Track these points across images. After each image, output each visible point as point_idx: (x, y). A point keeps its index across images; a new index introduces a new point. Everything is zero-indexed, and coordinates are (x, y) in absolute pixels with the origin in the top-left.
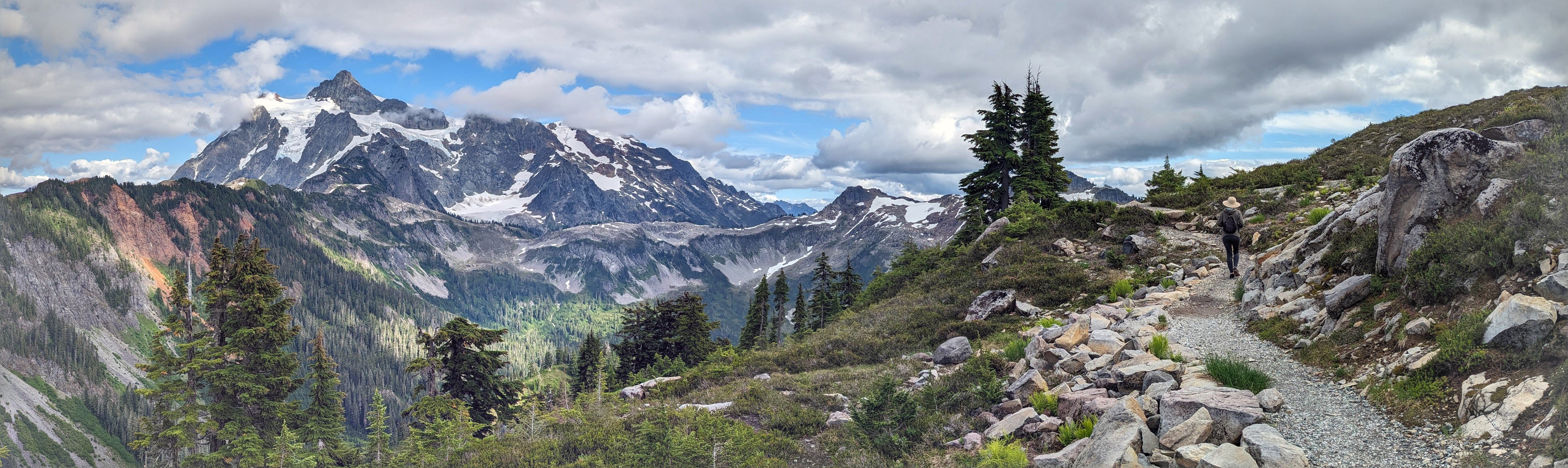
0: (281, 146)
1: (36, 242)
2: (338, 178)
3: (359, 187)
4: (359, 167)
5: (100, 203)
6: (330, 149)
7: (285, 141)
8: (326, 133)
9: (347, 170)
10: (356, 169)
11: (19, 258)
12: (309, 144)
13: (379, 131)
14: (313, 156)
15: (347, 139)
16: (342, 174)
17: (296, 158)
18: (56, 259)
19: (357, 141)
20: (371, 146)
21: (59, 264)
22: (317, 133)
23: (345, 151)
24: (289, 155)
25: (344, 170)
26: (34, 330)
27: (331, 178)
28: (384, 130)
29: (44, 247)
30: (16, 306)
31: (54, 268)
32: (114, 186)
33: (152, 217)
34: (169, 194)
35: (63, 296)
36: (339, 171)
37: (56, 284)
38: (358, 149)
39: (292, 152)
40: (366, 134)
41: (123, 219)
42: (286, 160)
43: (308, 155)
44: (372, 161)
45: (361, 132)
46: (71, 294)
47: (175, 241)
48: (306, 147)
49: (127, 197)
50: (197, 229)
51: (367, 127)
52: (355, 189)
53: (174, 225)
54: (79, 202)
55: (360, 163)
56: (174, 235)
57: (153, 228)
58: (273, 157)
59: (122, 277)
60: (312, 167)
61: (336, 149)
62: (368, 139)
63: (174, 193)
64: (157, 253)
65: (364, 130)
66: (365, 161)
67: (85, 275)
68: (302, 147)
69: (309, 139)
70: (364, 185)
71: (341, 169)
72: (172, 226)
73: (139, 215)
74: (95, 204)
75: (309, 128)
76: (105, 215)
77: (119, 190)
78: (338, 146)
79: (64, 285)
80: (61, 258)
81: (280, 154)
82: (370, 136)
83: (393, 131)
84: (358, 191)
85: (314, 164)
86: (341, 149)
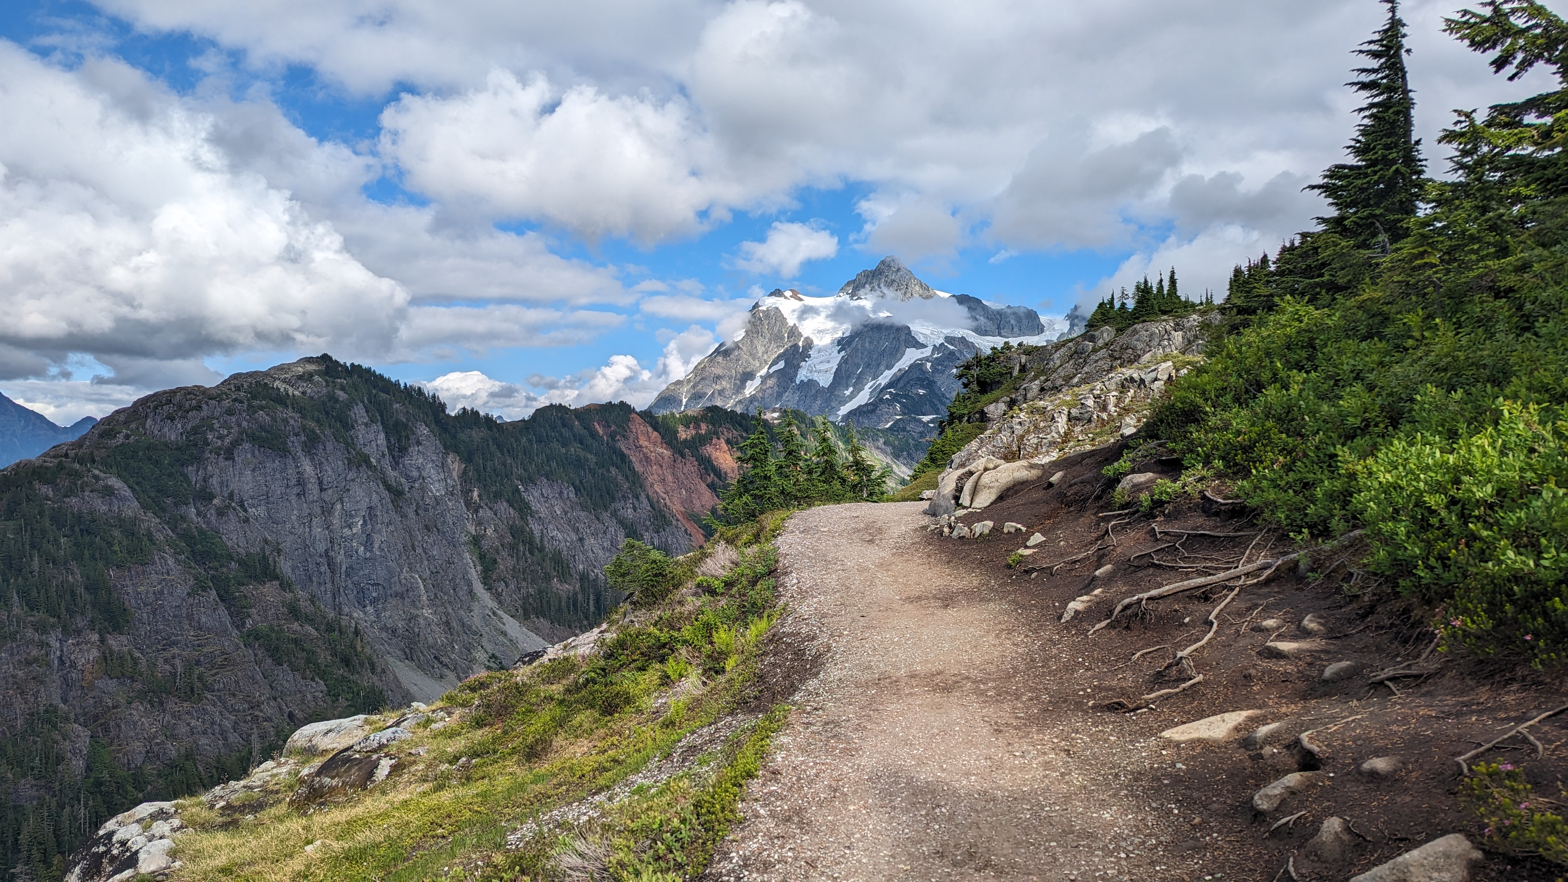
0: (803, 364)
1: (551, 486)
2: (894, 408)
3: (926, 419)
4: (921, 392)
5: (618, 437)
6: (874, 368)
7: (809, 356)
8: (867, 345)
9: (906, 396)
10: (918, 394)
11: (535, 506)
12: (844, 362)
13: (941, 341)
14: (848, 377)
15: (895, 354)
16: (899, 402)
17: (825, 380)
18: (579, 508)
19: (911, 356)
20: (936, 362)
21: (583, 514)
22: (854, 344)
23: (895, 370)
24: (815, 377)
25: (902, 396)
26: (575, 594)
27: (884, 408)
28: (949, 339)
29: (561, 493)
30: (548, 565)
31: (578, 519)
32: (633, 415)
33: (683, 456)
34: (697, 427)
35: (590, 554)
36: (895, 398)
37: (581, 540)
38: (917, 367)
39: (819, 372)
40: (924, 346)
41: (647, 458)
42: (811, 383)
43: (842, 377)
44: (939, 383)
45: (917, 342)
46: (601, 553)
47: (712, 487)
48: (840, 365)
49: (650, 429)
50: (736, 472)
51: (925, 336)
52: (920, 421)
53: (708, 466)
54: (594, 435)
55: (923, 387)
56: (709, 480)
57: (685, 471)
58: (792, 379)
59: (658, 532)
60: (847, 393)
61: (882, 368)
62: (927, 352)
63: (704, 426)
64: (692, 502)
65: (921, 340)
66: (929, 384)
67: (613, 527)
68: (834, 365)
69: (843, 353)
70: (931, 417)
71: (897, 395)
72: (706, 469)
73: (667, 453)
74: (613, 439)
75: (843, 339)
76: (626, 452)
77: (639, 420)
78: (884, 363)
79: (590, 541)
80: (584, 508)
81: (802, 375)
82: (930, 348)
83: (963, 340)
84: (926, 425)
85: (851, 389)
86: (889, 367)
